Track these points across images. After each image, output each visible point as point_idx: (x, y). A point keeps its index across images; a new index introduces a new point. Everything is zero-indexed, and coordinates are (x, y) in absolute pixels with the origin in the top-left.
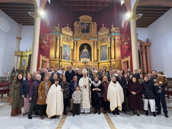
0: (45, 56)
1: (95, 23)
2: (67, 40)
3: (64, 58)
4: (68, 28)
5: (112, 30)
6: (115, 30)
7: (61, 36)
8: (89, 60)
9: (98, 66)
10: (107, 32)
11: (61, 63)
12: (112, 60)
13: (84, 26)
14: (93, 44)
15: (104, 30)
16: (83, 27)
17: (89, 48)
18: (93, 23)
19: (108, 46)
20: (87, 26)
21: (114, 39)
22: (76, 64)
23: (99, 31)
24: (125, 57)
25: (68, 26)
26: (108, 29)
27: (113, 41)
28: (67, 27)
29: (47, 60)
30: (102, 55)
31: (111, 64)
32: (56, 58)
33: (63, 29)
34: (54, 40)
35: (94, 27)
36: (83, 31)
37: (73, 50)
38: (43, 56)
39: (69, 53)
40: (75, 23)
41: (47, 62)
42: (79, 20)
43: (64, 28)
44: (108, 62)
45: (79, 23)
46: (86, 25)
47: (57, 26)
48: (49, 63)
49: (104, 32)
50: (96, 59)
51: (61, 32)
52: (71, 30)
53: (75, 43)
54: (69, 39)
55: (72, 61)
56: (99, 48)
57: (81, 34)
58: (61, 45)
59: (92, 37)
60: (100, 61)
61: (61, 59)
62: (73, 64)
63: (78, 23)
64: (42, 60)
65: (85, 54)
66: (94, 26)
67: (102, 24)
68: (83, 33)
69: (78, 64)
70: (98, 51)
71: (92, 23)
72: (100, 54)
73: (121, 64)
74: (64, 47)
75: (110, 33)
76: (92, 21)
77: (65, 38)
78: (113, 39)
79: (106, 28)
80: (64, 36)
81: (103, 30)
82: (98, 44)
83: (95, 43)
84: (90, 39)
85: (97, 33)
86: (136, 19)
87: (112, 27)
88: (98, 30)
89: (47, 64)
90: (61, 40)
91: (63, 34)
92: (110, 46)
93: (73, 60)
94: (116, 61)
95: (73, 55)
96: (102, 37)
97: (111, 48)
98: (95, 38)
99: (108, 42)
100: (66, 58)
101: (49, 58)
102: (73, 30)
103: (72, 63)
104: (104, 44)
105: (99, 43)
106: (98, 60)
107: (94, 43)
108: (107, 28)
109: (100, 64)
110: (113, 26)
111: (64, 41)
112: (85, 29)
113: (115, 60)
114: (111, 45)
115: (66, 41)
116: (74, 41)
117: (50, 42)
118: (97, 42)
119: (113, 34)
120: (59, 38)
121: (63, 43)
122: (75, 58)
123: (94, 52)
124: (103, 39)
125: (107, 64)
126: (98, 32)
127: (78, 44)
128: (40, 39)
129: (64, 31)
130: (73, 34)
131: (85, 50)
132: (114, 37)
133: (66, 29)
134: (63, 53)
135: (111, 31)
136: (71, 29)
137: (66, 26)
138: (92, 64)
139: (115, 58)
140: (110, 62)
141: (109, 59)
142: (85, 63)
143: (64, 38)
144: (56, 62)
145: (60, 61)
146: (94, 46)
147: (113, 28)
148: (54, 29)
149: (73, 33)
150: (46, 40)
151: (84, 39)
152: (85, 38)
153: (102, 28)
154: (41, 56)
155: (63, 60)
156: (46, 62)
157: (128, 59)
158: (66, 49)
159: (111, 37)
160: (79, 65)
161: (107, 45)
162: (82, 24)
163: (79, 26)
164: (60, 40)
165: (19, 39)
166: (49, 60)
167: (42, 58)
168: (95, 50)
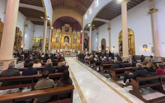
1: (71, 28)
3: (57, 42)
14: (70, 37)
17: (68, 38)
20: (67, 29)
22: (62, 45)
26: (76, 32)
27: (78, 37)
32: (54, 42)
33: (57, 30)
34: (54, 35)
36: (66, 31)
37: (61, 39)
40: (63, 27)
44: (75, 45)
47: (55, 29)
49: (74, 32)
50: (71, 43)
54: (60, 34)
58: (56, 37)
59: (70, 34)
66: (71, 29)
67: (74, 29)
70: (72, 39)
72: (73, 41)
77: (58, 34)
88: (72, 31)
91: (57, 32)
94: (78, 45)
97: (77, 39)
99: (76, 37)
102: (61, 30)
103: (60, 44)
104: (74, 37)
105: (72, 36)
122: (62, 42)
123: (70, 40)
124: (74, 35)
127: (63, 36)
130: (61, 32)
131: (66, 39)
133: (59, 30)
134: (57, 40)
137: (59, 28)
138: (69, 45)
139: (78, 43)
142: (66, 44)
144: (54, 44)
147: (78, 32)
152: (67, 34)
157: (81, 45)
158: (58, 38)
159: (77, 35)
162: (66, 27)
165: (34, 31)
168: (71, 39)
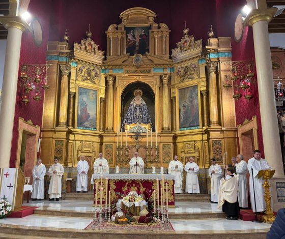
0: (30, 122)
1: (163, 25)
2: (89, 76)
3: (81, 124)
4: (90, 44)
5: (211, 45)
6: (218, 45)
7: (73, 65)
8: (147, 126)
9: (175, 144)
10: (197, 50)
11: (71, 137)
12: (212, 127)
13: (134, 36)
14: (159, 84)
15: (190, 46)
16: (130, 37)
18: (159, 28)
19: (202, 89)
20: (141, 36)
21: (217, 68)
22: (112, 139)
23: (176, 47)
24: (246, 120)
25: (92, 38)
26: (200, 42)
27: (213, 75)
28: (89, 41)
29: (36, 130)
30: (185, 113)
31: (209, 139)
32: (58, 123)
33: (76, 46)
34: (55, 76)
35: (162, 37)
37: (104, 101)
38: (26, 120)
39: (93, 111)
41: (35, 135)
42: (119, 21)
43: (80, 43)
44: (203, 134)
45: (121, 29)
46: (138, 34)
47: (62, 40)
48: (40, 138)
49: (188, 51)
50: (166, 124)
51: (71, 56)
52: (100, 49)
53: (111, 82)
54: (93, 73)
55: (102, 132)
56: (177, 95)
57: (126, 58)
58: (72, 90)
59: (157, 66)
60: (178, 131)
61: (73, 126)
62: (105, 139)
63: (117, 29)
64: (24, 132)
65: (138, 110)
66: (161, 35)
67: (183, 28)
68: (132, 54)
69: (117, 139)
70: (172, 101)
71: (157, 25)
72: (180, 110)
73: (238, 138)
74: (80, 94)
75: (205, 53)
76: (156, 20)
77: (84, 70)
78: (212, 69)
79: (193, 39)
80: (80, 66)
81: (187, 45)
82: (172, 83)
83: (165, 81)
84: (150, 71)
85: (171, 53)
86: (267, 20)
87: (209, 37)
88: (173, 46)
89: (34, 140)
90: (73, 77)
91: (78, 61)
92: (205, 88)
93: (104, 129)
94: (222, 131)
95: (104, 116)
96: (184, 65)
97: (208, 93)
98: (164, 66)
99: (199, 77)
100: (86, 124)
101: (40, 125)
103: (101, 137)
104: (188, 83)
106: (172, 129)
107: (162, 80)
108: (196, 40)
109: (179, 139)
110: (211, 34)
111: (80, 79)
112: (137, 44)
113: (219, 128)
114: (208, 86)
115: (86, 79)
116: (106, 78)
117: (44, 84)
118: (170, 77)
119: (213, 56)
120: (67, 72)
121: (78, 83)
122: (109, 124)
123: (162, 105)
124: (187, 69)
125: (198, 138)
126: (173, 51)
127: (117, 85)
128: (20, 79)
129: (79, 52)
130: (105, 59)
131: (138, 101)
132: (216, 65)
133: (86, 47)
134: (78, 111)
135: (207, 47)
136: (97, 46)
137: (86, 37)
138: (157, 140)
139: (219, 123)
140: (207, 132)
141: (203, 125)
142: (137, 135)
143: (81, 70)
144: (58, 135)
145: (69, 132)
146: (161, 89)
147: (213, 41)
148: (55, 48)
149: (105, 55)
150: (35, 81)
151: (134, 72)
153: (182, 41)
154: (21, 121)
155: (77, 130)
156: (32, 135)
158: (85, 99)
159: (207, 63)
160: (120, 142)
161: (196, 86)
162: (128, 30)
163: (120, 36)
164: (69, 76)
166: (41, 131)
167: (24, 126)
168: (166, 100)
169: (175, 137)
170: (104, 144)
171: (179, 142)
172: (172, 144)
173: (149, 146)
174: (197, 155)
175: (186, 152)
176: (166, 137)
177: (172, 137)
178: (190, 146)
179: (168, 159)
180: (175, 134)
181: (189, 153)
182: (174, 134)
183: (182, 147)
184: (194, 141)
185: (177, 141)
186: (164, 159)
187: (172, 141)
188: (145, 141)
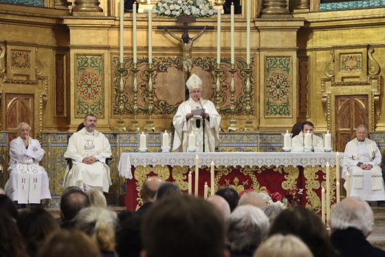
9: (303, 54)
22: (99, 37)
60: (316, 12)
62: (77, 37)
106: (295, 4)
109: (318, 40)
125: (381, 36)
160: (129, 49)
169: (305, 32)
170: (73, 52)
171: (316, 49)
172: (294, 55)
173: (226, 60)
174: (375, 91)
175: (338, 80)
176: (278, 34)
177: (295, 33)
178: (355, 63)
179: (279, 102)
180: (306, 22)
181: (350, 84)
182: (302, 24)
183: (328, 64)
184: (368, 47)
185: (309, 45)
186: (267, 104)
187: (294, 44)
188: (207, 44)
